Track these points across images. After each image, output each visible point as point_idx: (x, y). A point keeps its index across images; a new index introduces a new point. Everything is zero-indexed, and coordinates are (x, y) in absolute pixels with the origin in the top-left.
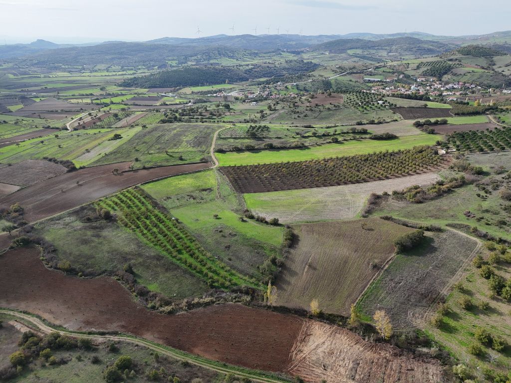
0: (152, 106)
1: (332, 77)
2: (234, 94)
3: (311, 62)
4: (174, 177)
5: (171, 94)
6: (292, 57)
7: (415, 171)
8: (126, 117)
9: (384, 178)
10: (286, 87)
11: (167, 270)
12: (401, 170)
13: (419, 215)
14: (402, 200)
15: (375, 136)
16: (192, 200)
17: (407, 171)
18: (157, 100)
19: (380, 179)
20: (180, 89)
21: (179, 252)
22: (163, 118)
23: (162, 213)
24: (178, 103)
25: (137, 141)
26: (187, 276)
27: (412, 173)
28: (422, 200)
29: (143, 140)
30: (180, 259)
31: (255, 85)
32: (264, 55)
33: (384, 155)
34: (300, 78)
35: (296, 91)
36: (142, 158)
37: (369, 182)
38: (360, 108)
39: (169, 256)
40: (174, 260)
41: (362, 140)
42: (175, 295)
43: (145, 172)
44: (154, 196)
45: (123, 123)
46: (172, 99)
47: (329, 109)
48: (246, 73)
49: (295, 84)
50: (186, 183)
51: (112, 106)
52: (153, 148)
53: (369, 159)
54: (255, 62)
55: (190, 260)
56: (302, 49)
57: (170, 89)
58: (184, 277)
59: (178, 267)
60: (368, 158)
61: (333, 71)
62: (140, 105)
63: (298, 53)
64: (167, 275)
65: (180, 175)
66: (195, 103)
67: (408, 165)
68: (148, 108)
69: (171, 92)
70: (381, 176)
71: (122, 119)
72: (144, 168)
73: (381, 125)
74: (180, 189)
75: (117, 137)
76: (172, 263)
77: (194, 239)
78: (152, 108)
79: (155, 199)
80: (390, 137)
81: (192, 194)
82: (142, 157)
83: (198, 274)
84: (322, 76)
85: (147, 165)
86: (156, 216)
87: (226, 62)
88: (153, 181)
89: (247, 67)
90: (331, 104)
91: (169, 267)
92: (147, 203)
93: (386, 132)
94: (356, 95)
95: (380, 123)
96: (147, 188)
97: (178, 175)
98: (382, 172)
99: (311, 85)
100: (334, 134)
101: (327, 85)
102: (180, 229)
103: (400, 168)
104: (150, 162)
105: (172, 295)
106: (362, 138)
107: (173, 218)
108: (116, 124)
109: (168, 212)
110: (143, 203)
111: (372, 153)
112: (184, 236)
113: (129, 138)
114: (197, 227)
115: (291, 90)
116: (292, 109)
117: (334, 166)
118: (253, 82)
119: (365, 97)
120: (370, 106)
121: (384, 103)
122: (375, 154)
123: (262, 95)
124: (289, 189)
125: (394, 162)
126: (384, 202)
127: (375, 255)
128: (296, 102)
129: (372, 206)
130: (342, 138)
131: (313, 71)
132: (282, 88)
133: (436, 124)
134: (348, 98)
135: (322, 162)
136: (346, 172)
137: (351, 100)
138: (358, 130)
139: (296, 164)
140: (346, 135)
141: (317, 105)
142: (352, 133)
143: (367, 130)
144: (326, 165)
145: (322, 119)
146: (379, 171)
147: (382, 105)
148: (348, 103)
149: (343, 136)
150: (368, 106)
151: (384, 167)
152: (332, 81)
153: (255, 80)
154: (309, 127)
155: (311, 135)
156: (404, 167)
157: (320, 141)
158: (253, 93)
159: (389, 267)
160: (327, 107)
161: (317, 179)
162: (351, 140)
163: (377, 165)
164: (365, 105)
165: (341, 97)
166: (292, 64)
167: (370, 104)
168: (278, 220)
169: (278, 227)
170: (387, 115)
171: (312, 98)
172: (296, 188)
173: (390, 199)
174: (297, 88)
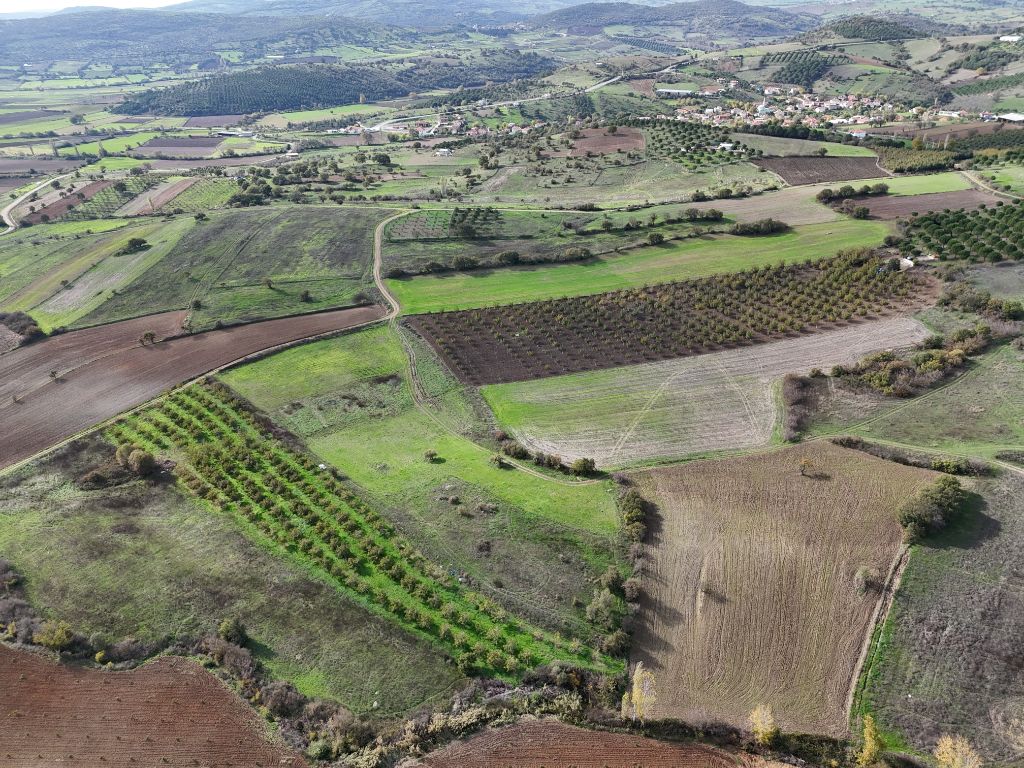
0: (201, 159)
1: (593, 88)
2: (384, 127)
3: (535, 54)
4: (297, 349)
5: (239, 129)
6: (490, 43)
8: (146, 189)
9: (797, 333)
10: (498, 111)
11: (338, 626)
12: (830, 311)
13: (921, 432)
14: (862, 392)
15: (742, 226)
16: (355, 407)
17: (845, 313)
18: (213, 145)
19: (789, 335)
20: (259, 117)
21: (361, 569)
22: (237, 190)
23: (291, 451)
24: (262, 151)
25: (189, 255)
26: (396, 641)
28: (911, 390)
29: (204, 254)
30: (368, 592)
31: (426, 105)
32: (431, 38)
33: (777, 274)
34: (523, 89)
35: (521, 120)
36: (208, 299)
37: (764, 342)
38: (686, 161)
39: (334, 582)
40: (351, 593)
41: (714, 236)
42: (375, 704)
43: (222, 337)
44: (257, 403)
45: (142, 204)
46: (246, 141)
47: (618, 163)
48: (401, 80)
49: (516, 103)
50: (331, 363)
51: (105, 161)
52: (233, 273)
53: (747, 284)
54: (416, 53)
55: (396, 594)
56: (510, 26)
57: (235, 119)
58: (387, 646)
59: (367, 617)
60: (744, 282)
61: (592, 74)
62: (173, 159)
63: (502, 34)
64: (343, 641)
65: (313, 341)
66: (300, 151)
67: (842, 297)
68: (195, 165)
69: (240, 124)
70: (789, 328)
71: (136, 196)
72: (220, 327)
73: (746, 200)
74: (320, 378)
75: (137, 246)
76: (348, 605)
77: (391, 526)
78: (202, 165)
79: (263, 412)
80: (774, 229)
81: (353, 392)
82: (209, 297)
83: (424, 635)
84: (569, 85)
85: (227, 319)
86: (276, 462)
87: (352, 56)
88: (248, 362)
89: (401, 66)
90: (618, 151)
91: (344, 617)
92: (243, 424)
93: (765, 217)
94: (670, 131)
95: (742, 195)
96: (236, 380)
97: (308, 342)
98: (790, 319)
99: (549, 106)
100: (651, 226)
101: (584, 105)
102: (349, 499)
104: (231, 309)
105: (368, 707)
106: (713, 233)
107: (322, 466)
108: (124, 208)
109: (304, 447)
110: (234, 425)
111: (748, 269)
112: (361, 519)
113: (167, 248)
114: (390, 490)
115: (509, 116)
116: (535, 165)
117: (672, 304)
118: (419, 98)
119: (691, 134)
120: (706, 155)
121: (735, 148)
122: (756, 272)
123: (447, 129)
124: (585, 369)
125: (807, 290)
126: (822, 398)
127: (860, 551)
128: (541, 149)
129: (798, 409)
130: (670, 233)
131: (549, 75)
132: (489, 112)
133: (865, 194)
134: (654, 138)
135: (643, 295)
136: (704, 318)
137: (661, 141)
138: (702, 214)
139: (584, 303)
140: (676, 226)
141: (589, 155)
142: (688, 221)
143: (721, 214)
144: (652, 303)
145: (607, 186)
146: (782, 315)
147: (732, 153)
148: (656, 149)
149: (671, 229)
150: (702, 155)
151: (790, 304)
152: (594, 97)
153: (422, 95)
154: (591, 208)
155: (600, 228)
156: (835, 304)
157: (623, 243)
158: (428, 125)
159: (904, 583)
160: (614, 157)
161: (644, 339)
162: (690, 237)
163: (772, 301)
164: (695, 152)
165: (639, 136)
166: (495, 58)
167: (706, 150)
168: (592, 462)
169: (596, 482)
170: (747, 176)
171: (575, 138)
172: (601, 366)
173: (832, 387)
174: (522, 113)
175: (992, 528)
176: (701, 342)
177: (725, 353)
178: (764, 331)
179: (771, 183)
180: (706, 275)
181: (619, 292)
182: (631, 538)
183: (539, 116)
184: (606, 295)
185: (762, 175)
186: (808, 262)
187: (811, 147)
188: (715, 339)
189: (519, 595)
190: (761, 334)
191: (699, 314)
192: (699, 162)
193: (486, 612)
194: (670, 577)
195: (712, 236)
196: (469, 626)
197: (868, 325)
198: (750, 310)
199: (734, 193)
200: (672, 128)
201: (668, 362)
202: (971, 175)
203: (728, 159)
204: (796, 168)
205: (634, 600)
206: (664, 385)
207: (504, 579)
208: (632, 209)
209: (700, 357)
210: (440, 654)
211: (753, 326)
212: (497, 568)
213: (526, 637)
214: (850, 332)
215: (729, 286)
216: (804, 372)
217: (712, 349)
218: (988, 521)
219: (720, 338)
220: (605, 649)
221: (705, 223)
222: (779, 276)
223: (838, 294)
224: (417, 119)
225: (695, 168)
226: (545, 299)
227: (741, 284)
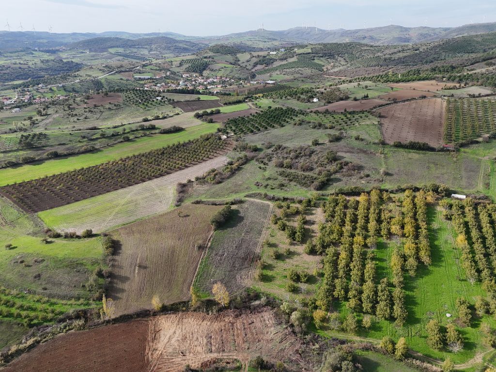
1: (101, 77)
3: (72, 62)
6: (46, 56)
7: (208, 157)
9: (183, 168)
10: (50, 89)
12: (196, 158)
15: (163, 130)
17: (201, 158)
19: (180, 169)
27: (206, 159)
28: (221, 180)
31: (9, 88)
33: (177, 147)
34: (64, 78)
35: (65, 93)
37: (171, 173)
38: (141, 105)
41: (153, 135)
47: (109, 108)
49: (60, 85)
53: (165, 152)
54: (1, 62)
60: (164, 151)
61: (100, 70)
63: (53, 52)
67: (201, 152)
70: (181, 167)
73: (166, 119)
80: (177, 130)
84: (90, 76)
90: (110, 103)
94: (134, 93)
95: (164, 118)
98: (180, 163)
99: (79, 86)
100: (124, 133)
101: (98, 84)
103: (195, 156)
106: (152, 134)
111: (166, 146)
115: (57, 91)
116: (68, 112)
117: (133, 164)
118: (5, 85)
119: (143, 94)
120: (150, 102)
121: (162, 99)
122: (169, 147)
123: (22, 100)
124: (92, 196)
125: (188, 151)
126: (190, 189)
127: (197, 237)
128: (71, 105)
129: (181, 195)
130: (133, 136)
131: (78, 71)
132: (46, 90)
133: (212, 113)
134: (126, 97)
135: (120, 162)
136: (147, 167)
137: (129, 98)
138: (146, 127)
139: (92, 169)
140: (135, 132)
141: (95, 106)
142: (141, 130)
143: (155, 126)
144: (124, 165)
145: (105, 119)
146: (177, 162)
147: (161, 101)
148: (127, 101)
149: (133, 134)
150: (148, 103)
151: (181, 157)
152: (103, 81)
153: (6, 84)
154: (95, 128)
155: (100, 137)
156: (198, 155)
157: (112, 142)
158: (10, 99)
159: (211, 244)
160: (107, 106)
161: (119, 180)
162: (142, 136)
163: (174, 157)
164: (145, 102)
165: (120, 97)
166: (49, 64)
167: (150, 100)
168: (91, 231)
169: (93, 238)
170: (168, 110)
171: (88, 99)
172: (100, 194)
173: (194, 185)
174: (65, 90)
175: (241, 219)
176: (145, 177)
177: (155, 180)
178: (170, 169)
179: (177, 112)
180: (148, 151)
181: (109, 162)
182: (108, 255)
183: (74, 90)
184: (103, 164)
185: (174, 109)
186: (190, 141)
187: (194, 97)
188: (151, 175)
189: (56, 290)
190: (170, 170)
191: (145, 167)
192: (147, 105)
193: (38, 301)
194: (124, 265)
195: (151, 135)
196: (30, 308)
197: (210, 160)
198: (165, 162)
199: (161, 117)
200: (135, 92)
201: (131, 187)
202: (250, 103)
203: (160, 104)
204: (187, 106)
205: (108, 277)
206: (129, 196)
207: (47, 286)
208: (115, 127)
209: (144, 183)
210: (15, 324)
211: (167, 168)
212: (44, 283)
213: (59, 305)
214: (203, 164)
215: (158, 154)
216: (185, 181)
217: (150, 179)
218: (240, 217)
219: (153, 174)
220: (95, 299)
221: (148, 130)
222: (178, 148)
223: (199, 151)
224: (3, 96)
225: (145, 108)
226: (72, 170)
227: (163, 152)
